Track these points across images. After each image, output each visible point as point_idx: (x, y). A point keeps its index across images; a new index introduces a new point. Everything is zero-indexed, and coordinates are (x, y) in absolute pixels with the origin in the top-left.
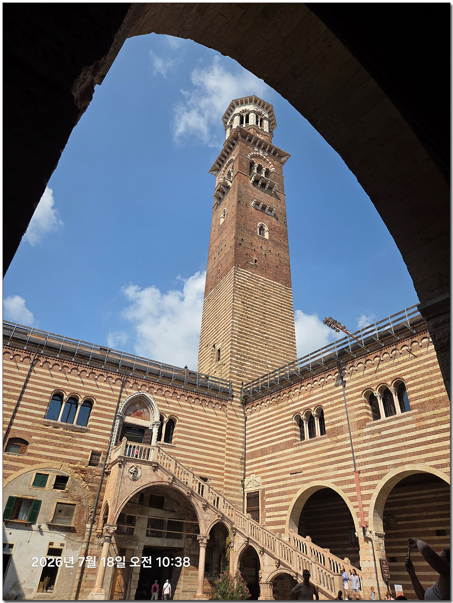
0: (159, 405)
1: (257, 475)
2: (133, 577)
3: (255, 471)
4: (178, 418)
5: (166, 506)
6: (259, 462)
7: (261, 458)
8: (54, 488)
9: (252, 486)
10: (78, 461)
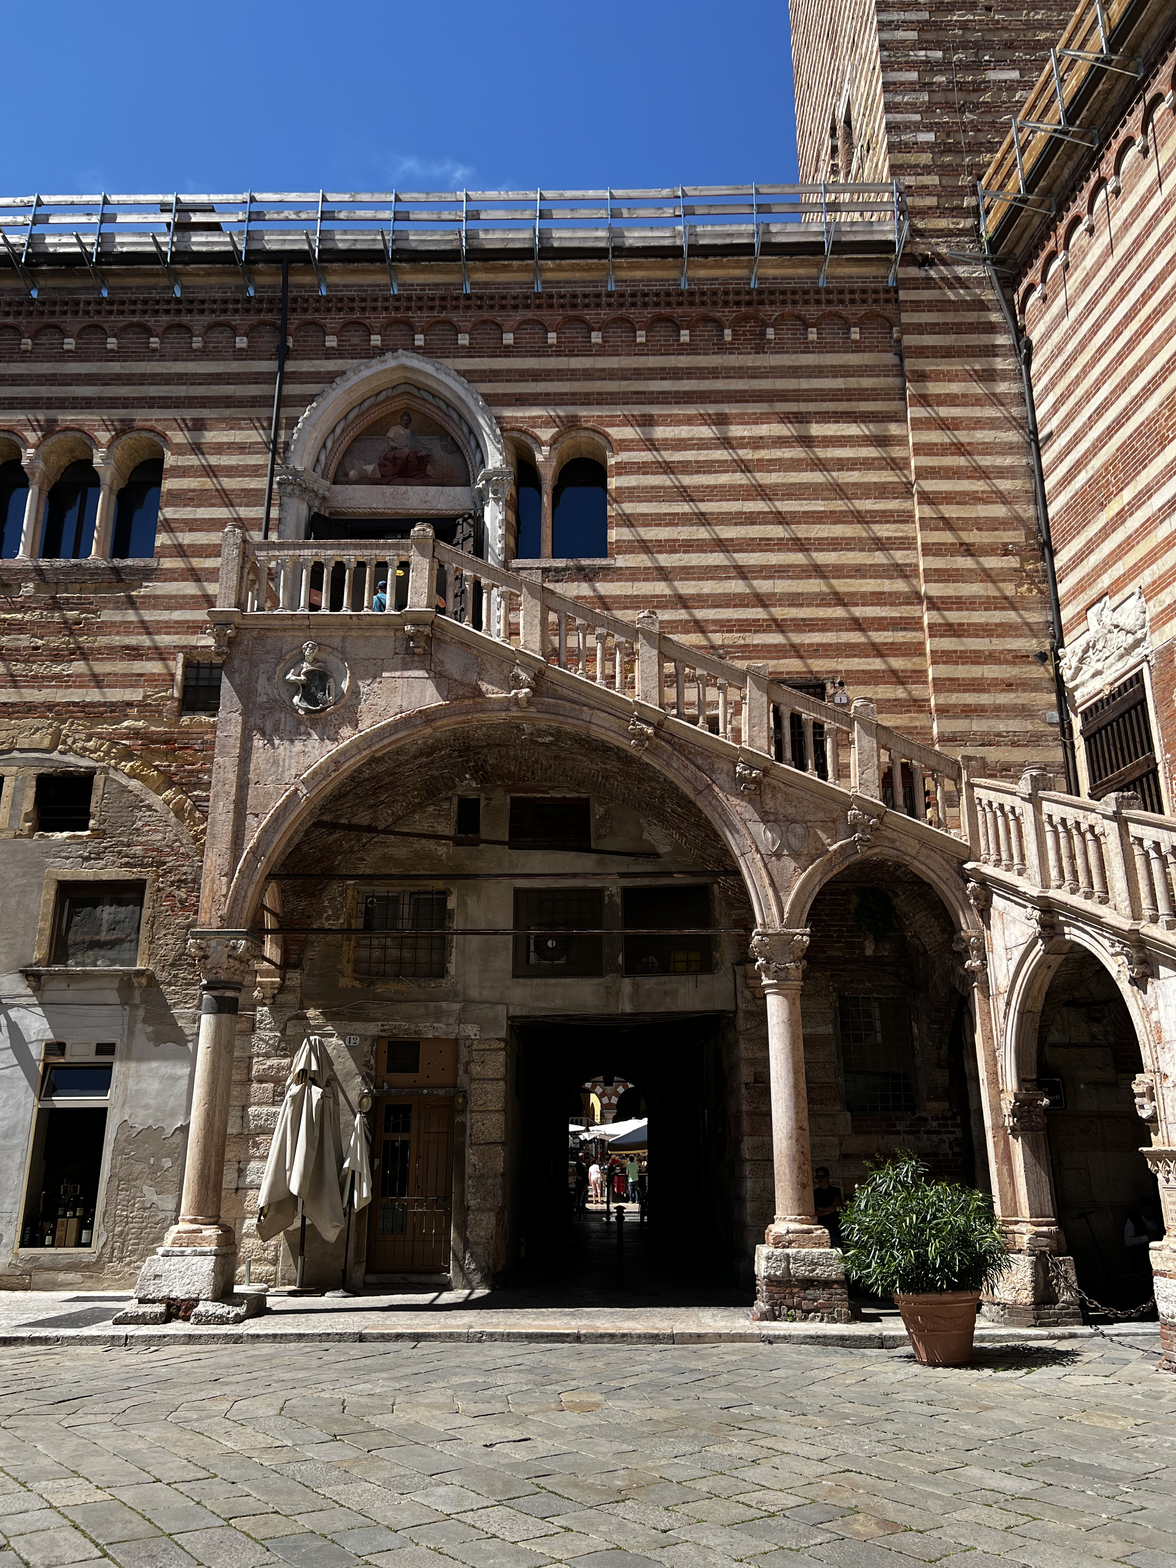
0: (491, 400)
1: (1118, 599)
2: (472, 1157)
3: (1105, 581)
4: (606, 436)
5: (599, 837)
6: (1121, 517)
7: (1128, 495)
8: (33, 830)
9: (1099, 666)
10: (130, 704)
